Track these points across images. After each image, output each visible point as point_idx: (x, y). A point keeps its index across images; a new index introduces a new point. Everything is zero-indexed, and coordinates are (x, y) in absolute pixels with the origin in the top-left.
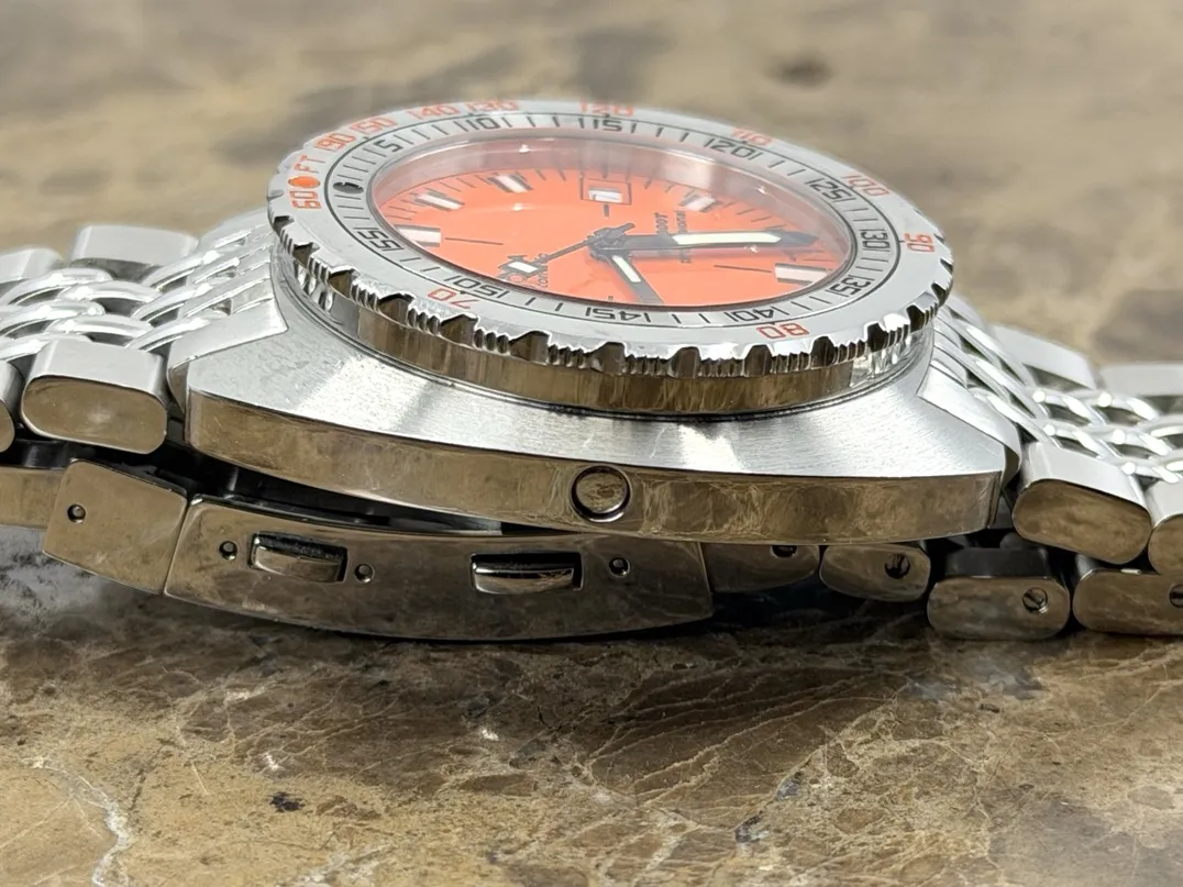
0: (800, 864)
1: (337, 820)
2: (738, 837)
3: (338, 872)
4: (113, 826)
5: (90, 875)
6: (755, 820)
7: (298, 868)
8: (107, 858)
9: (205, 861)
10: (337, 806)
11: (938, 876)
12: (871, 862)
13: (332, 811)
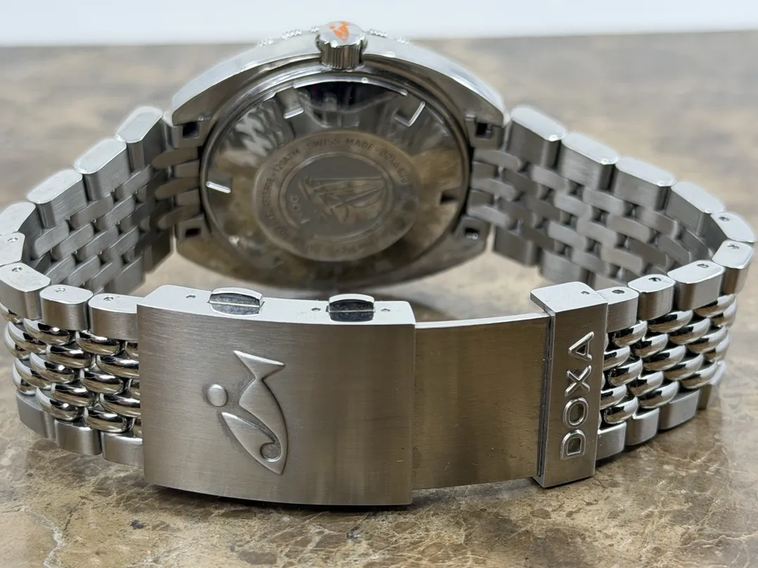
0: (376, 548)
1: (161, 532)
2: (348, 536)
3: (159, 557)
4: (55, 538)
5: (43, 562)
6: (356, 528)
7: (141, 556)
8: (52, 553)
9: (97, 553)
10: (162, 526)
11: (439, 553)
12: (408, 547)
13: (159, 528)
